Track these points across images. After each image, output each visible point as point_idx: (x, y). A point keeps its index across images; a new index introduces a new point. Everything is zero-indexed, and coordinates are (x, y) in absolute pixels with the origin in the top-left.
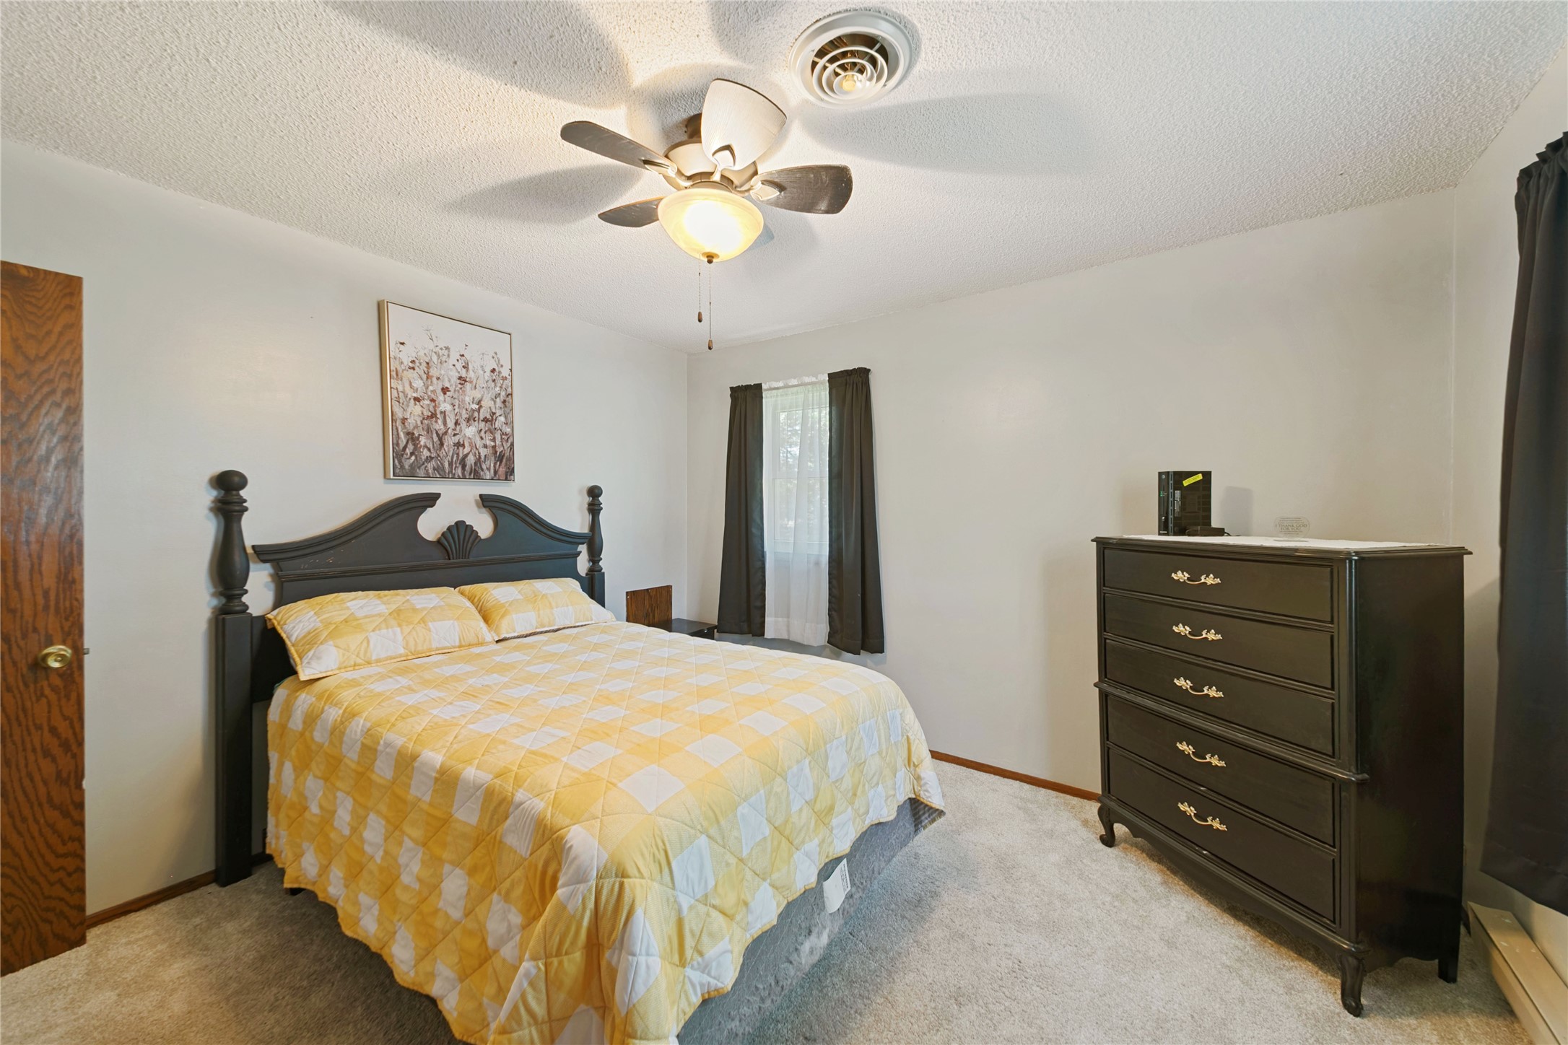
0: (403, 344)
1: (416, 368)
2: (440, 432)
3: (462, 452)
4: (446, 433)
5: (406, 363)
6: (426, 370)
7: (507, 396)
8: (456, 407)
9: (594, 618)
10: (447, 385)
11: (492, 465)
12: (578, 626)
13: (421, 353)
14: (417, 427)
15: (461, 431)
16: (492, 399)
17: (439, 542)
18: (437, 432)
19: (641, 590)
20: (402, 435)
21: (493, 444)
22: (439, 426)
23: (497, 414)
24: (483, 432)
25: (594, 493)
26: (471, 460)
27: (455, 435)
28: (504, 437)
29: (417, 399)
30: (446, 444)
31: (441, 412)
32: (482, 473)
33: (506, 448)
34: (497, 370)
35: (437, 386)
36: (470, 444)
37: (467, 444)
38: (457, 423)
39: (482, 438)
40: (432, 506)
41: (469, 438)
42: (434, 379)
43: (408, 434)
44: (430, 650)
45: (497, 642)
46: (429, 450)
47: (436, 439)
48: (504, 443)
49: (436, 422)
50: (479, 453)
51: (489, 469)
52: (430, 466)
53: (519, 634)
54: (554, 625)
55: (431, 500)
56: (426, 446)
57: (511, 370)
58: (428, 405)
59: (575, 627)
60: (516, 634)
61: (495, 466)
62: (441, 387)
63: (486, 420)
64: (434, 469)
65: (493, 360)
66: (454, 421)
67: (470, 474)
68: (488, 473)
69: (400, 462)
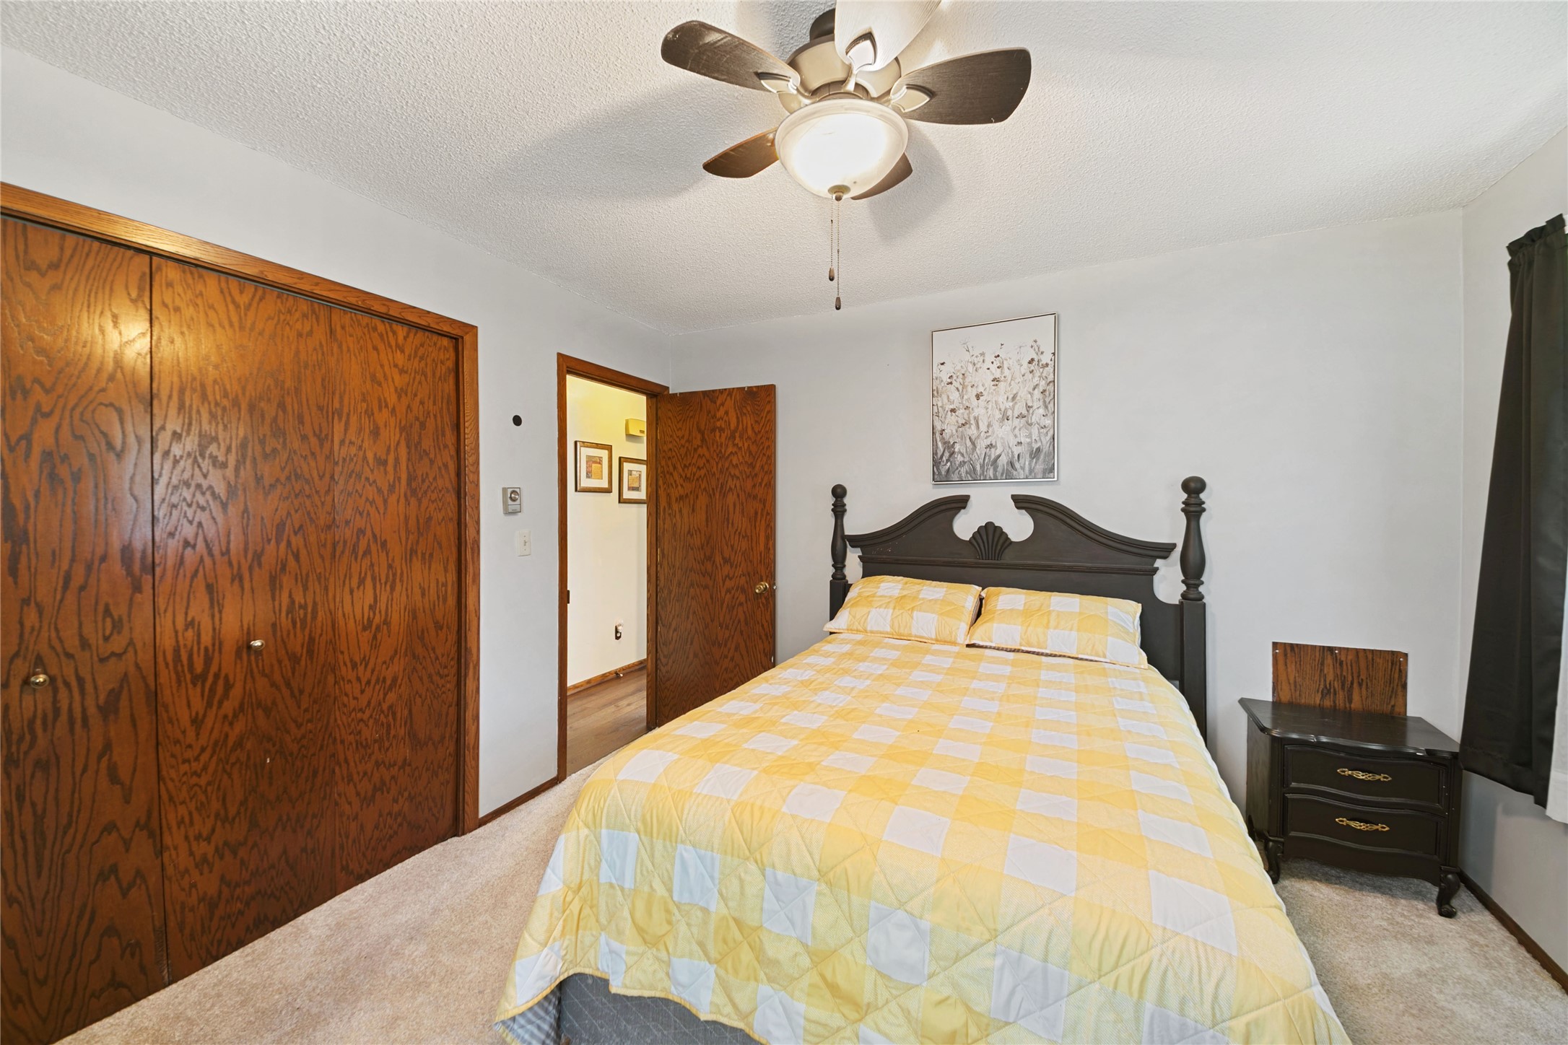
0: (943, 364)
1: (954, 382)
2: (973, 438)
3: (994, 453)
4: (978, 437)
5: (944, 381)
6: (961, 381)
7: (1048, 384)
8: (989, 410)
9: (1108, 654)
10: (981, 389)
11: (1027, 463)
12: (1081, 659)
13: (958, 367)
14: (952, 436)
15: (993, 432)
16: (1030, 393)
17: (970, 541)
18: (970, 438)
19: (1314, 647)
20: (940, 444)
21: (1028, 440)
22: (972, 431)
23: (1035, 407)
24: (1017, 429)
25: (1194, 488)
26: (1003, 461)
27: (987, 437)
28: (1042, 430)
29: (953, 411)
30: (978, 447)
31: (975, 418)
32: (1015, 473)
33: (1044, 442)
34: (1036, 360)
35: (971, 393)
36: (1003, 444)
37: (999, 445)
38: (989, 425)
39: (1016, 436)
40: (964, 508)
41: (1002, 438)
42: (969, 388)
43: (945, 443)
44: (910, 635)
45: (968, 646)
46: (963, 455)
47: (969, 443)
48: (1042, 438)
49: (970, 428)
50: (1012, 452)
51: (1023, 468)
52: (963, 470)
53: (997, 646)
54: (1046, 648)
55: (961, 502)
56: (960, 452)
57: (1054, 354)
58: (963, 414)
59: (1077, 658)
60: (993, 645)
61: (1030, 464)
62: (975, 393)
63: (1021, 416)
64: (967, 473)
65: (1032, 350)
66: (986, 424)
67: (1002, 474)
68: (1022, 472)
69: (938, 469)
